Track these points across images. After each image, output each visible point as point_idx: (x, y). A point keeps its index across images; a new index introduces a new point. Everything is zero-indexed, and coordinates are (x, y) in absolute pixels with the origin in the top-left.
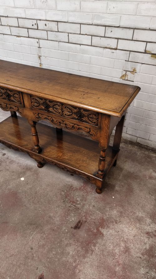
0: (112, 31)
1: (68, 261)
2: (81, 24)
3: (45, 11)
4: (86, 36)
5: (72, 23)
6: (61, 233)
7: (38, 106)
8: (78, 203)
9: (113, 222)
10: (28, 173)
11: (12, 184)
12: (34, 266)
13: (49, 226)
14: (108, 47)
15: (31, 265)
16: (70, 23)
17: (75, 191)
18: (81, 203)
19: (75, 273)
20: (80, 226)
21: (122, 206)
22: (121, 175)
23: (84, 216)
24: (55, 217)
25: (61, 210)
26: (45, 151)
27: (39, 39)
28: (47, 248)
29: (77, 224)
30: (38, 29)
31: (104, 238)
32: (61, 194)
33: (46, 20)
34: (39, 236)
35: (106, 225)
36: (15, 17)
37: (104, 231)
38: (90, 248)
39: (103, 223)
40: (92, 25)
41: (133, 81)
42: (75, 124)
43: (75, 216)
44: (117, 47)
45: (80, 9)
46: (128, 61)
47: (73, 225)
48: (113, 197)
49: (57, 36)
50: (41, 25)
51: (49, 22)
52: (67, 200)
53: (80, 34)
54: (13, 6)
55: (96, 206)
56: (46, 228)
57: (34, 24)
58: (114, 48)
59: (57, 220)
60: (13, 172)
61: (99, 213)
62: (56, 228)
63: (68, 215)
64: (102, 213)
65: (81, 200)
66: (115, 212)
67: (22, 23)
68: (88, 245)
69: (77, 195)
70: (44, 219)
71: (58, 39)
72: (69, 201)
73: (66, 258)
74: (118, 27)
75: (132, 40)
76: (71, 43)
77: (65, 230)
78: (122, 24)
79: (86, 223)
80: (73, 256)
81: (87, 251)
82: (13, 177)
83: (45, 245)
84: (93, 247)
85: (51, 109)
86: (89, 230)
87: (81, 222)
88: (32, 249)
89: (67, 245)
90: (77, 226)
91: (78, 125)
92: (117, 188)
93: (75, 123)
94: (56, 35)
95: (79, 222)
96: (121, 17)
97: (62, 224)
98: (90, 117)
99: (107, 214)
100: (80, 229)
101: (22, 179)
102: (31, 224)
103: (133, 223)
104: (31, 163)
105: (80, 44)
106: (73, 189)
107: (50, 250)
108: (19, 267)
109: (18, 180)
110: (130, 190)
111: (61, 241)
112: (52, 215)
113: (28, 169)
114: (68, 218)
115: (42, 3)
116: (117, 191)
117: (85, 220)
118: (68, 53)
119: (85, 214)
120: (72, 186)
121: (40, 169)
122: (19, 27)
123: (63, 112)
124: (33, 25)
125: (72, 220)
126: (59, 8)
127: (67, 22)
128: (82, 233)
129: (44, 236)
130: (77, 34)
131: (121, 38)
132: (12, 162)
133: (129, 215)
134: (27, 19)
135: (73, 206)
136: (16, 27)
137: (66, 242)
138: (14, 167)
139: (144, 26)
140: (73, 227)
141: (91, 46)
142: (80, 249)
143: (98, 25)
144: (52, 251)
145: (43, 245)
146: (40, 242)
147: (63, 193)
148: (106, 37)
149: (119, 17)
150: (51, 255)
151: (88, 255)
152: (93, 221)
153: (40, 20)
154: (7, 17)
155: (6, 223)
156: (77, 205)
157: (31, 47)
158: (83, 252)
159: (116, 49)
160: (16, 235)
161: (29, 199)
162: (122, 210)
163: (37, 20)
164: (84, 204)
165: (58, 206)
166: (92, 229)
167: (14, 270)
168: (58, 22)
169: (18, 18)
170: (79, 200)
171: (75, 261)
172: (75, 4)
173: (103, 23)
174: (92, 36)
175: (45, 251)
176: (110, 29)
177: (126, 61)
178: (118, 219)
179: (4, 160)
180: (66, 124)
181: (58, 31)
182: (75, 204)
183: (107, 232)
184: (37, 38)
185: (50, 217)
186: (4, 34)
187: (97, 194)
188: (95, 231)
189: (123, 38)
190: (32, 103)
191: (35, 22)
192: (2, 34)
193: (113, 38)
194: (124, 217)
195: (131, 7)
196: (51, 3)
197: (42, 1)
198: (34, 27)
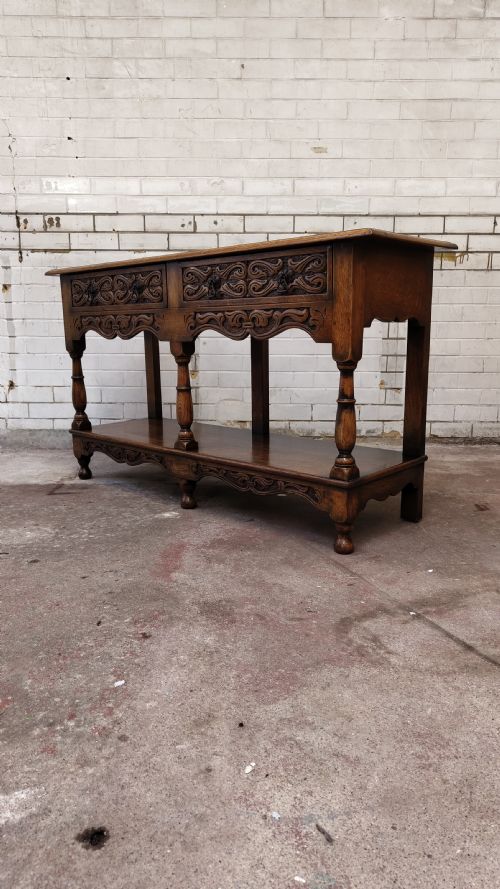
0: (355, 223)
2: (294, 216)
3: (216, 199)
4: (306, 234)
5: (277, 215)
16: (273, 215)
30: (195, 232)
33: (217, 214)
36: (139, 214)
40: (317, 215)
45: (294, 191)
50: (203, 224)
51: (224, 216)
53: (294, 233)
54: (137, 192)
57: (186, 223)
67: (151, 222)
74: (367, 215)
78: (373, 211)
94: (238, 240)
96: (370, 200)
115: (212, 185)
122: (145, 232)
124: (183, 226)
126: (248, 191)
127: (267, 215)
130: (288, 233)
134: (171, 214)
136: (138, 232)
139: (410, 211)
143: (330, 215)
149: (367, 201)
153: (202, 215)
154: (117, 214)
163: (194, 215)
168: (244, 215)
169: (144, 215)
172: (282, 184)
173: (339, 211)
176: (352, 219)
181: (245, 232)
186: (95, 251)
191: (189, 219)
192: (90, 250)
195: (384, 185)
196: (232, 184)
197: (212, 182)
198: (186, 229)
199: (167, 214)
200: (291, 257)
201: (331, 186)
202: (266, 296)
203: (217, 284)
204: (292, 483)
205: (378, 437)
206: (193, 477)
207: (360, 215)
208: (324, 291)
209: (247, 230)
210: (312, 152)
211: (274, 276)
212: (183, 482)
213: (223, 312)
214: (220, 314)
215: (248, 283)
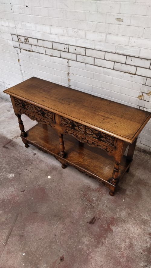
0: (132, 60)
1: (83, 249)
2: (105, 52)
3: (76, 39)
4: (109, 61)
5: (98, 50)
6: (79, 226)
7: (66, 124)
8: (94, 202)
9: (121, 221)
10: (54, 173)
11: (41, 181)
12: (57, 249)
13: (70, 219)
14: (128, 72)
15: (55, 248)
16: (97, 50)
17: (92, 192)
18: (96, 203)
19: (88, 258)
20: (94, 222)
21: (131, 209)
22: (133, 181)
23: (98, 213)
24: (74, 212)
25: (79, 207)
26: (69, 156)
27: (69, 60)
28: (67, 237)
29: (92, 220)
30: (68, 52)
31: (113, 234)
32: (80, 193)
33: (76, 46)
34: (61, 226)
35: (116, 223)
36: (50, 41)
37: (114, 228)
38: (101, 241)
39: (113, 221)
40: (115, 53)
41: (149, 102)
42: (95, 142)
43: (90, 213)
44: (136, 73)
45: (106, 40)
46: (145, 85)
47: (89, 220)
48: (124, 200)
49: (84, 59)
50: (72, 49)
51: (78, 47)
52: (85, 199)
53: (104, 59)
54: (49, 32)
55: (108, 206)
56: (67, 220)
57: (66, 48)
59: (76, 215)
60: (42, 170)
61: (110, 213)
62: (75, 221)
63: (85, 211)
64: (113, 213)
65: (97, 200)
66: (124, 213)
67: (55, 46)
68: (99, 238)
69: (93, 196)
70: (65, 213)
71: (85, 62)
72: (87, 200)
73: (82, 246)
74: (137, 57)
75: (149, 69)
76: (96, 66)
77: (82, 223)
78: (141, 56)
79: (99, 219)
80: (87, 246)
81: (98, 243)
82: (42, 175)
83: (66, 234)
84: (103, 240)
85: (76, 128)
86: (101, 226)
87: (95, 218)
88: (56, 236)
89: (82, 236)
90: (92, 222)
91: (97, 143)
92: (128, 192)
93: (95, 140)
95: (94, 218)
96: (140, 50)
97: (80, 218)
98: (107, 139)
99: (117, 214)
100: (94, 224)
101: (49, 177)
102: (55, 216)
103: (139, 224)
104: (57, 164)
105: (104, 68)
106: (90, 189)
107: (70, 239)
108: (46, 248)
109: (46, 178)
110: (139, 195)
111: (79, 232)
112: (72, 210)
113: (54, 168)
114: (85, 214)
115: (74, 32)
116: (127, 195)
117: (98, 217)
118: (93, 73)
119: (99, 212)
120: (89, 187)
121: (64, 169)
122: (53, 49)
123: (86, 131)
124: (65, 49)
125: (88, 216)
126: (88, 38)
127: (94, 49)
128: (95, 228)
129: (65, 227)
130: (102, 59)
131: (140, 66)
132: (41, 161)
133: (136, 217)
135: (90, 205)
136: (51, 49)
137: (82, 234)
138: (43, 166)
140: (88, 222)
141: (113, 69)
142: (93, 240)
143: (120, 54)
144: (71, 240)
145: (64, 234)
146: (62, 231)
147: (82, 193)
148: (127, 64)
149: (139, 50)
150: (70, 243)
151: (99, 246)
152: (105, 219)
153: (71, 45)
154: (44, 40)
155: (36, 213)
156: (93, 204)
157: (62, 65)
158: (95, 243)
159: (135, 74)
160: (44, 223)
161: (54, 195)
162: (130, 212)
163: (68, 45)
164: (99, 204)
165: (77, 204)
166: (104, 225)
167: (42, 250)
168: (86, 48)
169: (52, 42)
170: (95, 200)
171: (88, 250)
172: (101, 36)
173: (125, 53)
174: (115, 62)
175: (65, 239)
176: (131, 58)
177: (143, 84)
178: (126, 220)
179: (35, 159)
180: (87, 140)
181: (86, 56)
182: (91, 203)
183: (116, 229)
184: (67, 59)
185: (70, 212)
186: (39, 53)
187: (110, 196)
188: (106, 227)
189: (141, 66)
190: (62, 122)
191: (67, 46)
192: (38, 53)
193: (133, 66)
194: (131, 218)
195: (149, 43)
196: (81, 33)
197: (74, 31)
199: (59, 43)
201: (122, 40)
207: (134, 57)
209: (87, 55)
210: (116, 21)
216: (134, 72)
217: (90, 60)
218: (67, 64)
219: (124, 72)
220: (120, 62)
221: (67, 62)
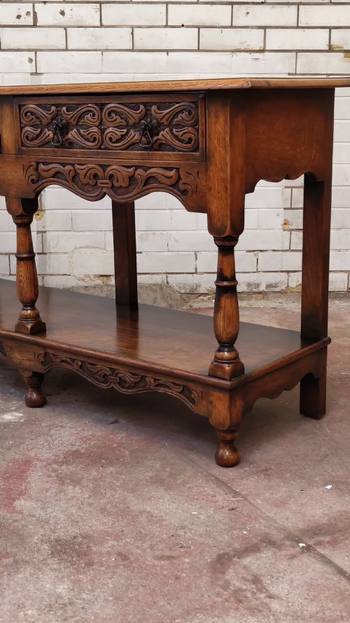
0: (248, 13)
2: (167, 3)
4: (183, 28)
5: (144, 3)
14: (242, 49)
16: (139, 3)
27: (36, 51)
30: (35, 25)
33: (65, 2)
40: (198, 3)
44: (265, 46)
46: (296, 74)
49: (97, 38)
51: (73, 5)
53: (167, 26)
57: (23, 14)
58: (258, 49)
71: (102, 45)
74: (262, 3)
75: (298, 27)
76: (140, 51)
94: (92, 36)
105: (167, 51)
118: (131, 76)
124: (19, 17)
127: (129, 2)
130: (158, 27)
131: (272, 24)
141: (199, 50)
143: (213, 3)
148: (236, 27)
153: (45, 2)
157: (6, 76)
159: (263, 51)
163: (35, 2)
168: (100, 3)
174: (199, 27)
176: (243, 8)
177: (289, 74)
181: (102, 26)
184: (29, 50)
189: (277, 24)
191: (26, 7)
193: (253, 27)
198: (21, 22)
200: (155, 103)
202: (126, 149)
203: (63, 129)
204: (163, 380)
205: (282, 293)
206: (40, 368)
207: (254, 3)
208: (196, 149)
209: (104, 23)
211: (135, 126)
212: (27, 374)
213: (73, 165)
214: (69, 167)
215: (103, 131)
216: (258, 45)
217: (120, 38)
218: (30, 68)
219: (233, 51)
220: (215, 25)
221: (31, 60)
